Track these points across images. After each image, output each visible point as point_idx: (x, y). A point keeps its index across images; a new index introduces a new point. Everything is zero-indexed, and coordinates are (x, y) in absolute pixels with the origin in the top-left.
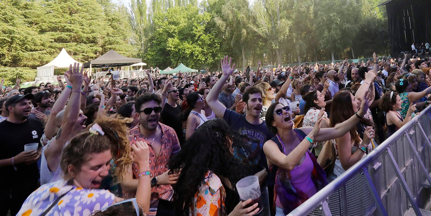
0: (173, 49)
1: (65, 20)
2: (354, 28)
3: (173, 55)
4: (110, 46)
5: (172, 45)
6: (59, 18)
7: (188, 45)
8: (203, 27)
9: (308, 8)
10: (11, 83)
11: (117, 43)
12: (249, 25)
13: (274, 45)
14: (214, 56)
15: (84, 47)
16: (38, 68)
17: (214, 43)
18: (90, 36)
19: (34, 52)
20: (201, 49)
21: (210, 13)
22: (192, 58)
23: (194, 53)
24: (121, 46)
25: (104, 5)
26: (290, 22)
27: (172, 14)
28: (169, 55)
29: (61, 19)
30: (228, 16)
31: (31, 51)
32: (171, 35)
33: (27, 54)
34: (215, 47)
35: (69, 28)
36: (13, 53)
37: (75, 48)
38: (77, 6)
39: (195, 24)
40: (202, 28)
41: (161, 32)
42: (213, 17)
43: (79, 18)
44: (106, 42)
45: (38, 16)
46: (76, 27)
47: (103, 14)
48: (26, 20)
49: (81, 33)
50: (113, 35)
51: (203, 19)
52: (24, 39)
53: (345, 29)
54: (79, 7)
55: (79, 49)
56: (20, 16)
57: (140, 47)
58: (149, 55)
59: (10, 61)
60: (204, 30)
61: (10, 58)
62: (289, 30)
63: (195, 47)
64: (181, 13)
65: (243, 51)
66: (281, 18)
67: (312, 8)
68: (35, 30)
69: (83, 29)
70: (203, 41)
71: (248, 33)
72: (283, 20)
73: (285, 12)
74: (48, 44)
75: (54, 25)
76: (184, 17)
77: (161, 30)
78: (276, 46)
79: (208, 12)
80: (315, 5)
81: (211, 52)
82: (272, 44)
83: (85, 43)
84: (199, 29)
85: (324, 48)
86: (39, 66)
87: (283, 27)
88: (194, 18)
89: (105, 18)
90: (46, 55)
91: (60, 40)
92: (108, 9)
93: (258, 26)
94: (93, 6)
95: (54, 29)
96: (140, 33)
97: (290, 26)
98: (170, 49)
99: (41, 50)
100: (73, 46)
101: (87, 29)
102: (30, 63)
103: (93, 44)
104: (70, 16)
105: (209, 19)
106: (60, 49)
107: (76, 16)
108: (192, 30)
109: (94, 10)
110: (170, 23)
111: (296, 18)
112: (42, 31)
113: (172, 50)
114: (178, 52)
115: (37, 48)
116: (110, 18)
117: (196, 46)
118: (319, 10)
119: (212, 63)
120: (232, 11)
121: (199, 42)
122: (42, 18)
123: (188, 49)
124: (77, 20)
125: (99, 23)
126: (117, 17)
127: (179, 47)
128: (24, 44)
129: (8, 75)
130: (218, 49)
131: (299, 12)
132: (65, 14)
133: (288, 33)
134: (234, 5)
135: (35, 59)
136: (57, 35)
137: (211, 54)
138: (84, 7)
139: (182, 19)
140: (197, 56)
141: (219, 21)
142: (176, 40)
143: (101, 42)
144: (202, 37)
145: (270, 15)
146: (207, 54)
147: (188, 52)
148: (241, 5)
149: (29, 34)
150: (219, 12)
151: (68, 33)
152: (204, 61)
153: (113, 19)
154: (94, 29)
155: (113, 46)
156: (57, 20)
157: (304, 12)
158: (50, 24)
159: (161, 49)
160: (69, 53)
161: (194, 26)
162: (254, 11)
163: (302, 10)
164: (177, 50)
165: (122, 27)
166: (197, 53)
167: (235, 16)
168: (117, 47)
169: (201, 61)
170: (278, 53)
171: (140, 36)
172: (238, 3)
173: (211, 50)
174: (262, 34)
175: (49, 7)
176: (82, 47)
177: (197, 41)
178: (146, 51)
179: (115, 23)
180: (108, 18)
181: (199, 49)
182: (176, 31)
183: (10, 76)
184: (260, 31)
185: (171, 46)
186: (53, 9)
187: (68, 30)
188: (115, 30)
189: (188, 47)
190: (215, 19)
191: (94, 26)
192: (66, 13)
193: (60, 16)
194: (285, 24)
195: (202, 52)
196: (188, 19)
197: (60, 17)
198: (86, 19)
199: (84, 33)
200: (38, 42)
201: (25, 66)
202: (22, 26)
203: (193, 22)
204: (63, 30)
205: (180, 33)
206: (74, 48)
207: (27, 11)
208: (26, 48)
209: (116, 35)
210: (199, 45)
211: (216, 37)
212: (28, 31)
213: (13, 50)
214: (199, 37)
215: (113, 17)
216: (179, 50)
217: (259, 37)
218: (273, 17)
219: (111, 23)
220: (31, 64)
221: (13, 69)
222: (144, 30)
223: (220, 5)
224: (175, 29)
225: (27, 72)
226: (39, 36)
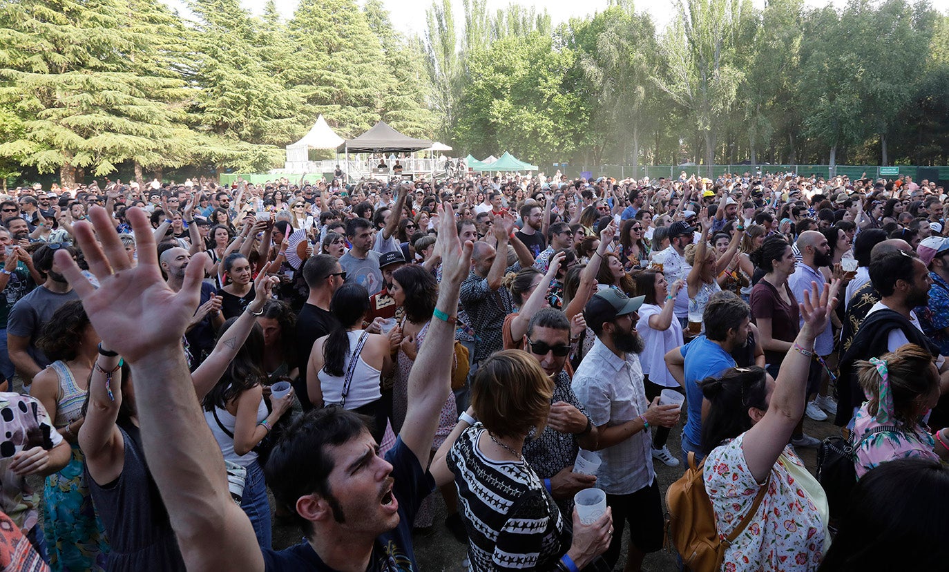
0: (500, 121)
1: (322, 64)
2: (898, 91)
3: (501, 132)
4: (393, 112)
5: (499, 112)
6: (312, 59)
7: (528, 113)
8: (558, 80)
9: (789, 41)
10: (254, 170)
11: (406, 106)
12: (652, 77)
13: (700, 123)
14: (577, 138)
15: (353, 113)
16: (287, 146)
17: (580, 112)
18: (361, 92)
19: (280, 120)
20: (553, 124)
21: (573, 50)
22: (536, 139)
23: (538, 130)
24: (412, 112)
25: (382, 35)
26: (741, 75)
27: (501, 51)
28: (493, 132)
29: (315, 63)
30: (610, 57)
31: (276, 117)
32: (498, 94)
33: (270, 123)
34: (581, 121)
35: (328, 78)
36: (252, 121)
37: (340, 114)
38: (337, 37)
39: (544, 72)
40: (556, 80)
41: (480, 87)
42: (579, 59)
43: (342, 59)
44: (387, 104)
45: (282, 58)
46: (338, 77)
47: (381, 53)
48: (265, 64)
49: (346, 87)
50: (398, 92)
51: (559, 63)
52: (264, 97)
53: (875, 95)
54: (341, 40)
55: (344, 116)
56: (255, 57)
57: (444, 115)
58: (460, 130)
59: (250, 133)
60: (559, 84)
61: (249, 128)
62: (737, 90)
63: (542, 119)
64: (518, 50)
65: (636, 130)
66: (722, 63)
67: (797, 42)
68: (279, 81)
69: (350, 81)
70: (557, 107)
71: (648, 94)
72: (727, 69)
73: (734, 50)
74: (299, 107)
75: (305, 73)
76: (522, 58)
77: (480, 84)
78: (705, 124)
79: (571, 47)
80: (807, 33)
81: (571, 131)
82: (697, 121)
83: (355, 106)
84: (550, 83)
85: (814, 134)
86: (289, 143)
87: (723, 84)
88: (541, 60)
89: (385, 59)
90: (297, 126)
91: (315, 100)
92: (389, 42)
93: (670, 81)
94: (363, 37)
95: (308, 81)
96: (445, 88)
97: (740, 81)
98: (495, 120)
99: (289, 117)
100: (336, 111)
101: (356, 81)
102: (277, 138)
103: (366, 108)
104: (329, 57)
105: (571, 63)
106: (317, 115)
107: (338, 57)
108: (538, 84)
109: (366, 44)
110: (498, 70)
111: (757, 63)
112: (290, 84)
113: (498, 123)
114: (510, 128)
115: (283, 113)
116: (393, 60)
117: (544, 117)
118: (815, 46)
119: (573, 152)
120: (619, 47)
121: (549, 109)
122: (287, 60)
123: (528, 121)
124: (340, 63)
125: (375, 70)
126: (405, 58)
127: (511, 118)
128: (265, 106)
129: (250, 156)
130: (585, 125)
131: (765, 50)
132: (322, 53)
133: (733, 99)
134: (623, 33)
135: (282, 132)
136: (313, 90)
137: (571, 134)
138: (349, 39)
139: (520, 62)
140: (545, 138)
141: (590, 68)
142: (507, 104)
143: (380, 104)
144: (556, 100)
145: (698, 57)
146: (565, 133)
147: (527, 127)
148: (637, 33)
149: (269, 89)
150: (591, 48)
151: (327, 88)
152: (557, 147)
153: (398, 62)
154: (367, 79)
155: (399, 112)
156: (309, 64)
157: (777, 51)
158: (300, 71)
159: (481, 120)
160: (331, 123)
161: (541, 75)
162: (664, 47)
163: (773, 45)
164: (508, 123)
165: (414, 77)
166: (545, 130)
167: (624, 56)
168: (406, 113)
169: (552, 147)
170: (707, 140)
171: (445, 95)
172: (631, 29)
173: (572, 125)
174: (677, 98)
175: (296, 40)
176: (349, 113)
177: (545, 107)
178: (454, 123)
179: (401, 70)
180: (389, 59)
181: (548, 122)
182: (508, 85)
183: (252, 159)
184: (673, 92)
185: (496, 113)
186: (302, 43)
187: (328, 83)
188: (403, 82)
189: (528, 118)
190: (582, 63)
191: (366, 74)
192: (323, 50)
193: (314, 56)
194: (730, 78)
195: (555, 129)
196: (532, 63)
197: (314, 59)
198: (353, 62)
199: (351, 87)
200: (284, 103)
201: (270, 143)
202: (260, 75)
203: (539, 68)
204: (321, 82)
205: (516, 88)
206: (338, 113)
207: (265, 48)
208: (269, 114)
209: (404, 93)
210: (550, 116)
211: (583, 100)
212: (267, 83)
213: (252, 116)
214: (550, 99)
215: (398, 57)
216: (512, 123)
217: (672, 103)
218: (704, 61)
219: (394, 70)
220: (277, 140)
221: (255, 147)
222: (452, 82)
223: (595, 33)
224: (506, 83)
225: (273, 153)
226: (285, 92)
